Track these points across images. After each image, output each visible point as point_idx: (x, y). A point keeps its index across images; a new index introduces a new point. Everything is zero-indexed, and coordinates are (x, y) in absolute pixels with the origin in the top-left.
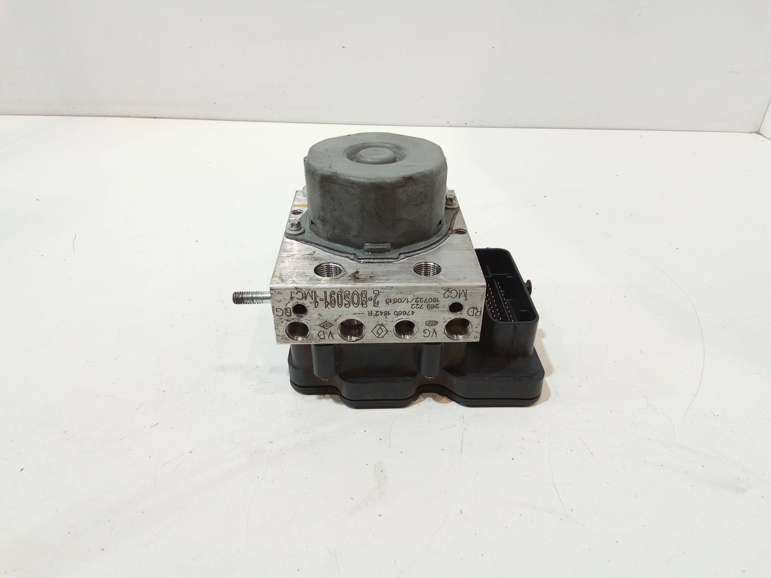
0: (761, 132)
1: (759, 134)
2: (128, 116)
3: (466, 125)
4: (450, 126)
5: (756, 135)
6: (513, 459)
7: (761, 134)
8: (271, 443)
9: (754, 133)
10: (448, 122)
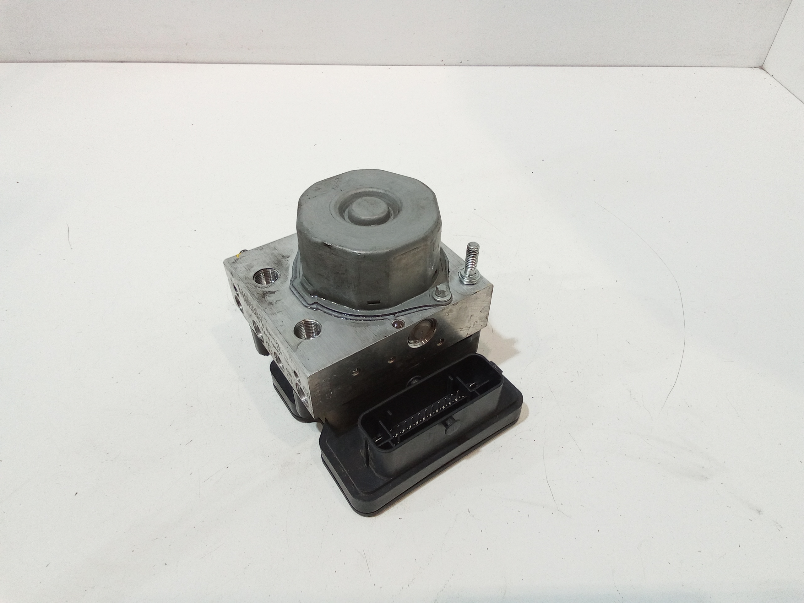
0: (764, 67)
1: (762, 69)
2: (91, 61)
3: (461, 64)
4: (444, 65)
5: (759, 70)
6: (512, 459)
7: (764, 70)
8: (298, 454)
9: (757, 68)
10: (442, 61)
